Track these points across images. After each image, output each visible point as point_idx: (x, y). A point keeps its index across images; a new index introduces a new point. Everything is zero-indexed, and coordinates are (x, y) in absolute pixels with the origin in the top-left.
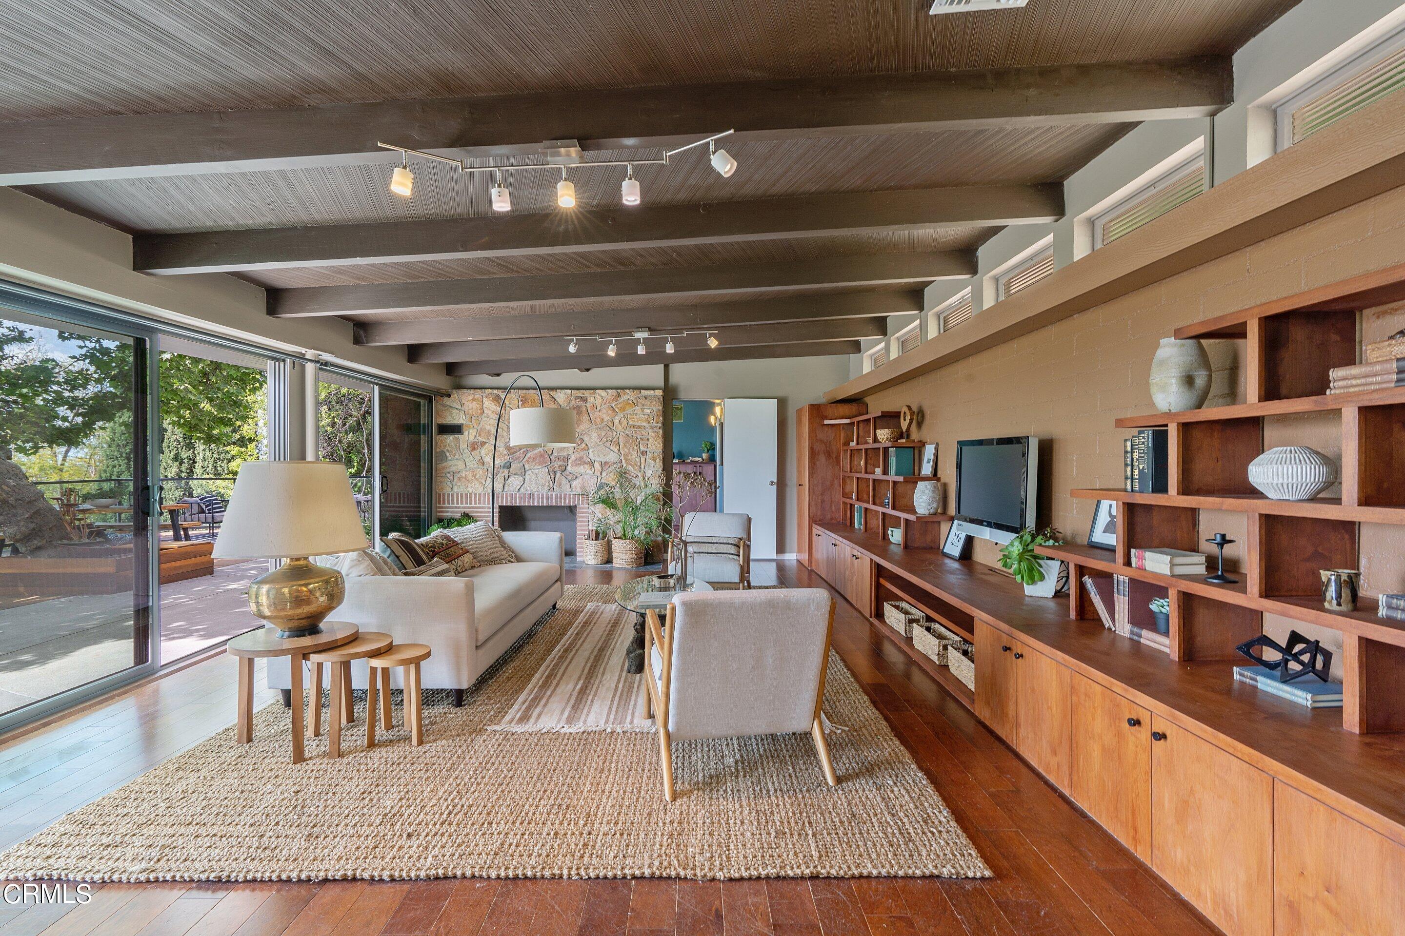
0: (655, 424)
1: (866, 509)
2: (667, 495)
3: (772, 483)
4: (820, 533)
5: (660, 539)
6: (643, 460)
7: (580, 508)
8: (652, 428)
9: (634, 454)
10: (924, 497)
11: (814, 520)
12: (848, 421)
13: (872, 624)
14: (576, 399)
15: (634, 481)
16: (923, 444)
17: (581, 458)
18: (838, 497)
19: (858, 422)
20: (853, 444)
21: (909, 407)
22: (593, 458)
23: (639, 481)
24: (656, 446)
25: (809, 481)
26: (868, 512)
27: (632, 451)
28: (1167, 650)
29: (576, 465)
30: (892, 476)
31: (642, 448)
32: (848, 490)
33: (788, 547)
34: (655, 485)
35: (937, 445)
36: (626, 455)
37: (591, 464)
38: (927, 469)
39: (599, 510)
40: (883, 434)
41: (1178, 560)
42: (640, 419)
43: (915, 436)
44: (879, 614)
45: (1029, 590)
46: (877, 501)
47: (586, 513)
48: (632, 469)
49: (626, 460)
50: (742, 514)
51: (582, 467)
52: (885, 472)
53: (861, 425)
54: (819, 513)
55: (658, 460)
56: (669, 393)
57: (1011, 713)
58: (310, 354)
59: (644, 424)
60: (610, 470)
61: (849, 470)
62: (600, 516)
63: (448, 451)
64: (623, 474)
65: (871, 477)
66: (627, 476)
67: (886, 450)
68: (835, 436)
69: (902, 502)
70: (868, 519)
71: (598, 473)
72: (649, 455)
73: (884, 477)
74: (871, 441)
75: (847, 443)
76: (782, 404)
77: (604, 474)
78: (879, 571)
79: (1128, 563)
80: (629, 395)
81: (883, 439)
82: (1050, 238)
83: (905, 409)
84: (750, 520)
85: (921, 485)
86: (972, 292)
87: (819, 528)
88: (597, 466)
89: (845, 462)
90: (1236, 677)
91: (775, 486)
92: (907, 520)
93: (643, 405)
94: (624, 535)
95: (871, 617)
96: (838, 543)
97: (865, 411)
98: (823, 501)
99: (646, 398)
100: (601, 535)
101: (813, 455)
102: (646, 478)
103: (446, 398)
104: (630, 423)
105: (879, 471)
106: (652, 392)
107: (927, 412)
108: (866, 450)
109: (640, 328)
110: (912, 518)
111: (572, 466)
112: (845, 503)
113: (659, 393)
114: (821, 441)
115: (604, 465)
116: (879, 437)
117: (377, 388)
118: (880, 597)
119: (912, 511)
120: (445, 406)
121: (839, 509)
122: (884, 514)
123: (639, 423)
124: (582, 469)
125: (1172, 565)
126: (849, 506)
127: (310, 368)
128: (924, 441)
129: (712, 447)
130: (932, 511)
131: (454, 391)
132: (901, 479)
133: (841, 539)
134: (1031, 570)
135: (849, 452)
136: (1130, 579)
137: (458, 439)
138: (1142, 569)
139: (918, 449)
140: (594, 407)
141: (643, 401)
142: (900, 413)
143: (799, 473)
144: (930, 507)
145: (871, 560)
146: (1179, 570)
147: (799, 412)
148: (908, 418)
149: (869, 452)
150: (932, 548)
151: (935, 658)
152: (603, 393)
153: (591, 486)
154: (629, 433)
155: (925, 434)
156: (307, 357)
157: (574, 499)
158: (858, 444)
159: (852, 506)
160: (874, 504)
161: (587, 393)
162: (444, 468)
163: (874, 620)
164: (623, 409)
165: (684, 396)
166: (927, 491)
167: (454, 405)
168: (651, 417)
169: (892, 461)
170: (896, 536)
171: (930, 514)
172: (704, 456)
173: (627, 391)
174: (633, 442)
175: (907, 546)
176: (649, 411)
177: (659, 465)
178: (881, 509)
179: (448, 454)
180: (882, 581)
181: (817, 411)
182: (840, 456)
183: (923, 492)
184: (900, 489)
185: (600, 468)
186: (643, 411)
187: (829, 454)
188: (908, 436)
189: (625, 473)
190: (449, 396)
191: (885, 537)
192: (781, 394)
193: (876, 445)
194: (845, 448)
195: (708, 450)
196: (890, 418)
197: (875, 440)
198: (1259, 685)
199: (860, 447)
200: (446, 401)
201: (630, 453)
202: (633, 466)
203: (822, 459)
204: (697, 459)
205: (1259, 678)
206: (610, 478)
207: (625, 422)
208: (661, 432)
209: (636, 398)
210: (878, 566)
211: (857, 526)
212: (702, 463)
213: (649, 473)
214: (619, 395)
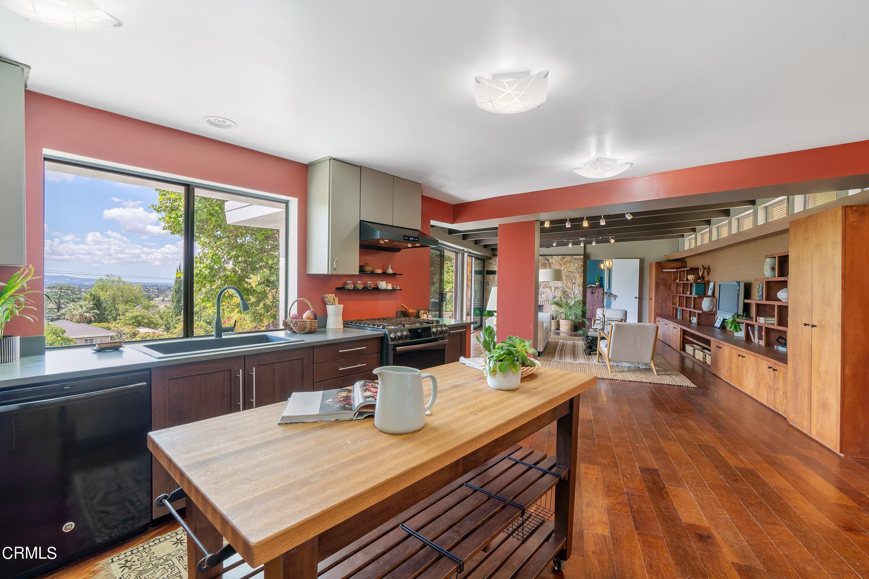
0: (579, 271)
1: (683, 310)
2: (584, 303)
3: (636, 298)
4: (660, 320)
5: (581, 321)
6: (574, 286)
7: (545, 306)
8: (578, 272)
9: (570, 284)
10: (707, 304)
11: (656, 315)
12: (675, 270)
13: (680, 353)
14: (544, 260)
15: (570, 295)
16: (709, 282)
17: (546, 285)
18: (670, 305)
19: (680, 271)
20: (677, 281)
21: (703, 266)
22: (551, 285)
23: (572, 296)
24: (579, 280)
25: (655, 297)
26: (684, 311)
27: (568, 282)
28: (762, 344)
29: (544, 288)
30: (694, 295)
31: (573, 281)
32: (675, 301)
33: (644, 319)
34: (580, 298)
35: (715, 283)
36: (566, 284)
37: (550, 288)
38: (710, 293)
39: (554, 308)
40: (691, 277)
41: (767, 319)
42: (573, 269)
43: (706, 279)
44: (684, 349)
45: (736, 334)
46: (688, 306)
47: (548, 308)
48: (568, 290)
49: (566, 286)
50: (623, 310)
51: (546, 289)
52: (691, 294)
53: (682, 273)
54: (660, 312)
55: (581, 286)
56: (586, 256)
57: (719, 366)
58: (466, 249)
59: (575, 271)
60: (558, 290)
61: (675, 292)
62: (554, 310)
63: (490, 281)
64: (564, 292)
65: (685, 295)
66: (566, 293)
67: (691, 284)
68: (669, 276)
69: (697, 306)
70: (684, 314)
71: (553, 292)
72: (577, 284)
73: (690, 296)
74: (685, 280)
75: (675, 280)
76: (642, 262)
77: (556, 292)
78: (684, 332)
79: (756, 321)
80: (568, 258)
81: (691, 279)
82: (752, 210)
83: (701, 267)
84: (626, 312)
85: (705, 299)
86: (728, 222)
87: (659, 318)
88: (553, 289)
89: (674, 289)
90: (775, 348)
91: (638, 299)
92: (699, 314)
93: (574, 262)
94: (565, 318)
95: (680, 351)
96: (668, 323)
97: (685, 265)
98: (662, 306)
99: (576, 259)
100: (555, 318)
101: (657, 285)
102: (575, 295)
103: (490, 260)
104: (568, 270)
105: (688, 293)
106: (578, 257)
107: (711, 268)
108: (683, 284)
109: (582, 236)
110: (700, 312)
111: (542, 288)
112: (673, 308)
113: (582, 257)
114: (662, 279)
115: (556, 288)
116: (689, 278)
117: (473, 258)
118: (684, 342)
119: (701, 309)
120: (489, 263)
121: (670, 310)
122: (690, 311)
123: (572, 270)
124: (546, 290)
125: (765, 320)
126: (675, 309)
127: (466, 254)
128: (710, 280)
129: (601, 280)
130: (710, 310)
131: (493, 257)
132: (697, 296)
133: (669, 321)
134: (735, 327)
135: (676, 284)
136: (758, 326)
137: (494, 276)
138: (759, 322)
139: (706, 285)
140: (552, 263)
141: (574, 261)
142: (699, 268)
143: (650, 293)
144: (709, 308)
145: (681, 328)
146: (767, 322)
147: (651, 265)
148: (702, 271)
149: (685, 285)
150: (711, 325)
151: (702, 360)
152: (556, 257)
153: (551, 297)
154: (568, 274)
155: (711, 277)
156: (465, 251)
157: (542, 302)
158: (680, 281)
159: (676, 309)
160: (686, 307)
161: (549, 257)
162: (488, 288)
163: (682, 352)
164: (565, 264)
165: (593, 258)
166: (708, 302)
167: (493, 263)
168: (578, 267)
169: (694, 289)
170: (694, 320)
171: (709, 311)
172: (597, 284)
173: (567, 256)
174: (569, 278)
175: (698, 324)
176: (577, 265)
177: (581, 288)
178: (688, 309)
179: (490, 283)
180: (685, 336)
181: (660, 265)
182: (671, 286)
183: (706, 302)
184: (697, 301)
185: (554, 290)
186: (574, 265)
187: (665, 285)
188: (703, 278)
189: (565, 292)
190: (491, 259)
191: (690, 321)
192: (641, 257)
193: (687, 282)
194: (674, 282)
195: (599, 281)
196: (694, 270)
197: (687, 280)
198: (779, 349)
199: (680, 282)
200: (490, 261)
201: (568, 283)
202: (569, 289)
203: (662, 288)
204: (593, 285)
205: (779, 347)
206: (558, 294)
207: (566, 270)
208: (582, 274)
209: (571, 260)
210: (684, 330)
211: (679, 318)
212: (596, 287)
213: (576, 292)
214: (563, 258)
